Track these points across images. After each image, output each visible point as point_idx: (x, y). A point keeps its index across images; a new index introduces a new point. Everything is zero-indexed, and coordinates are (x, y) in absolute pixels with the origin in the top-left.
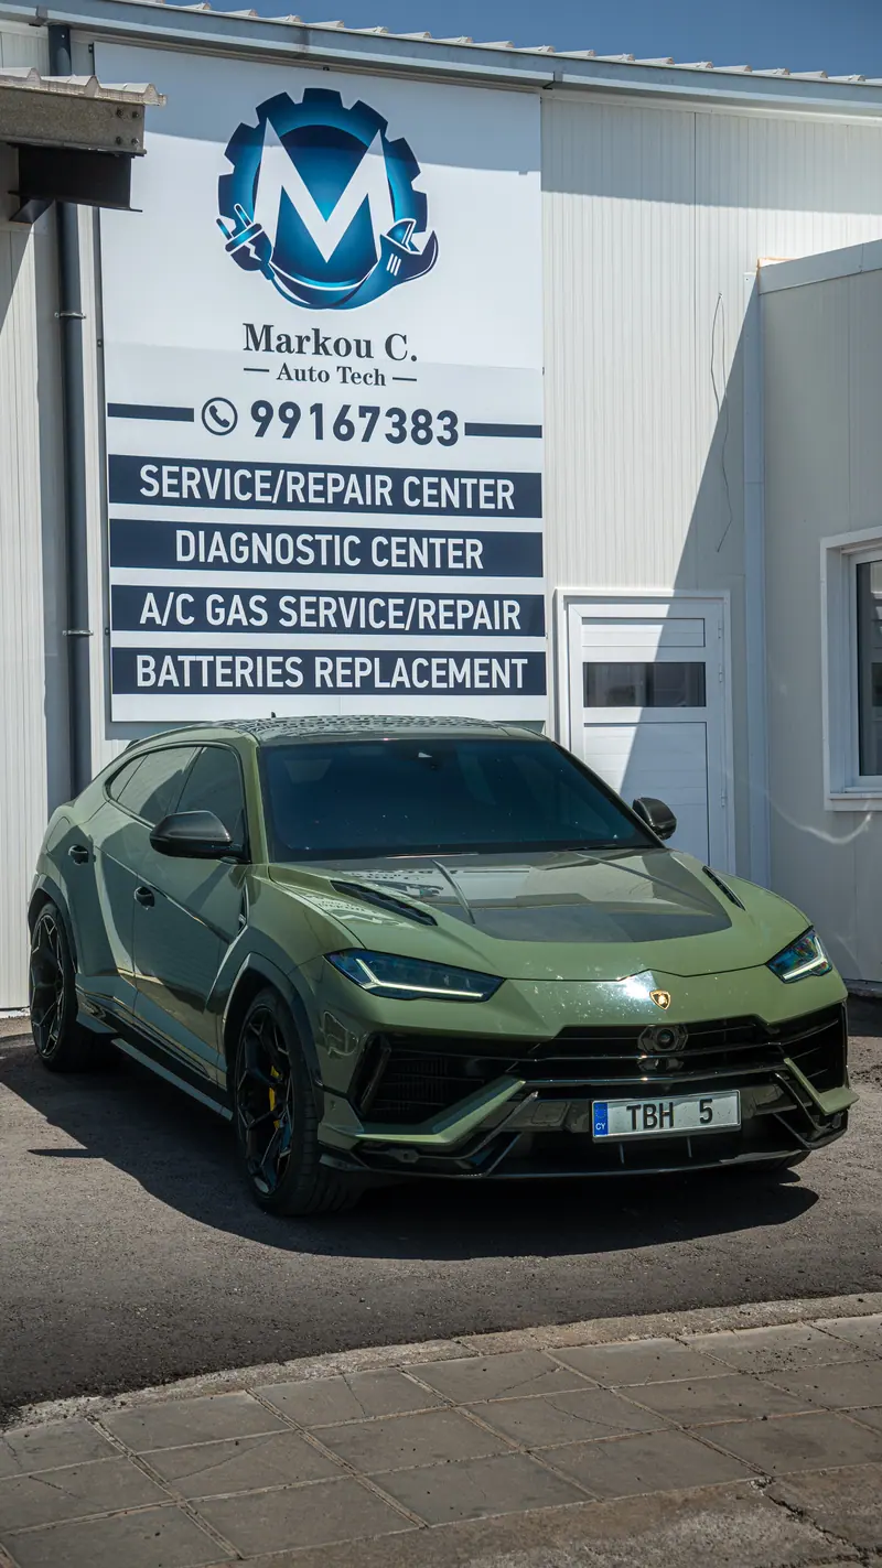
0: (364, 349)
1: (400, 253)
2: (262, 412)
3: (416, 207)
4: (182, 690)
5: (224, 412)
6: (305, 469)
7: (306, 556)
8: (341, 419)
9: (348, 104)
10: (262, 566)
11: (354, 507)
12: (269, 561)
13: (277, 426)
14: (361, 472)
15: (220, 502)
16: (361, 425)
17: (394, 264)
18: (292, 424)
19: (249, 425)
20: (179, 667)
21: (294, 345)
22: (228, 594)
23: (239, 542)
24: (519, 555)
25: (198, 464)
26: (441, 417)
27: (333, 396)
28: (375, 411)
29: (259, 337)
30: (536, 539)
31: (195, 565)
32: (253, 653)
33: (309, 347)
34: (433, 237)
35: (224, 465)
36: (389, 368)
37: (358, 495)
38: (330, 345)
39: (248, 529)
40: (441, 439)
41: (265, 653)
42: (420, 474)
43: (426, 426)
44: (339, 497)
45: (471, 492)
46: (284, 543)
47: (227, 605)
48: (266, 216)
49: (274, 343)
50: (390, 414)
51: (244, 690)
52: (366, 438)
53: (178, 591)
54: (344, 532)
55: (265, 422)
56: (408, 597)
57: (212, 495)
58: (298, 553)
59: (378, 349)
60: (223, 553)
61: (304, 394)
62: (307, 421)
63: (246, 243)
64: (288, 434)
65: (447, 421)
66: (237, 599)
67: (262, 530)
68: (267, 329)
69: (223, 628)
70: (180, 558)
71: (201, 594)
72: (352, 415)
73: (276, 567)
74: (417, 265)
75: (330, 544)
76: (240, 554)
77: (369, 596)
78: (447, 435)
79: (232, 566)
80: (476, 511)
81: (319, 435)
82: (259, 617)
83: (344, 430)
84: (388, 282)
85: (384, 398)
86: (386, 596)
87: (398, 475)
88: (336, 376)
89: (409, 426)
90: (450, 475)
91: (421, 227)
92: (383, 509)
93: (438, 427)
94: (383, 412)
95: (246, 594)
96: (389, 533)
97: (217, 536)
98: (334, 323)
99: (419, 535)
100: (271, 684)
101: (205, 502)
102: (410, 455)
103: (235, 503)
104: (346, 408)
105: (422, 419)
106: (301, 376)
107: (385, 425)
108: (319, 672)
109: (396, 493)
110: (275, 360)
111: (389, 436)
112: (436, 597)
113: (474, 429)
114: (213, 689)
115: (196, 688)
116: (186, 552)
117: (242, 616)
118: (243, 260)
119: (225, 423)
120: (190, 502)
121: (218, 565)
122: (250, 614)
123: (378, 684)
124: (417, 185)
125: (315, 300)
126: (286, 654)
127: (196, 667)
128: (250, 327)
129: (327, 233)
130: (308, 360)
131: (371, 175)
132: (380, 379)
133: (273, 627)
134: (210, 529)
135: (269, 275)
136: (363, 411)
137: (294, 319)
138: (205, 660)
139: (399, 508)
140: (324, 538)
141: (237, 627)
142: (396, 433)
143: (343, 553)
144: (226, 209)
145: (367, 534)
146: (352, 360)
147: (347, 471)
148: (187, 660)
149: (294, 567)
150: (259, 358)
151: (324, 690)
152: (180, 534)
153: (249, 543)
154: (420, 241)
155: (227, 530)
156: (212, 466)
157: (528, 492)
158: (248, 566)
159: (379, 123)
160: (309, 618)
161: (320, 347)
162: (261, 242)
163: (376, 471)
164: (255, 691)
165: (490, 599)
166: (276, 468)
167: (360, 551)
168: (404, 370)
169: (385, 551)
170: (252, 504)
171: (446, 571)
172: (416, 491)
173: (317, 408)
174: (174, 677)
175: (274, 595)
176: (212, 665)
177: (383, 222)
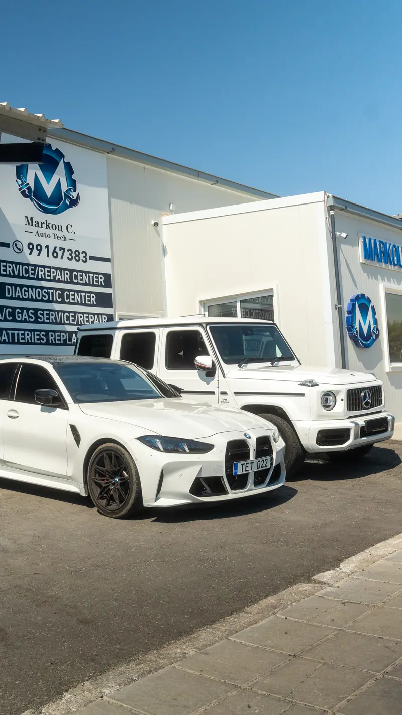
0: (60, 228)
1: (70, 198)
2: (31, 246)
3: (73, 184)
4: (9, 343)
5: (19, 246)
6: (44, 267)
7: (45, 297)
8: (54, 252)
9: (54, 149)
10: (32, 300)
11: (59, 281)
12: (34, 298)
13: (35, 252)
14: (61, 269)
15: (18, 277)
16: (60, 253)
17: (68, 202)
18: (40, 251)
19: (26, 251)
20: (8, 334)
21: (40, 225)
22: (22, 309)
23: (25, 291)
24: (105, 300)
25: (12, 263)
26: (82, 253)
27: (53, 243)
28: (64, 249)
29: (29, 221)
30: (110, 295)
31: (11, 298)
32: (30, 330)
33: (44, 226)
34: (78, 194)
35: (19, 264)
36: (68, 236)
37: (60, 277)
38: (50, 226)
39: (28, 287)
40: (83, 260)
41: (35, 330)
42: (78, 271)
43: (78, 256)
44: (55, 277)
45: (92, 278)
46: (39, 292)
47: (22, 313)
48: (30, 181)
49: (34, 223)
50: (68, 251)
51: (28, 343)
52: (62, 258)
53: (7, 307)
54: (57, 289)
55: (32, 250)
56: (75, 313)
57: (16, 274)
58: (43, 296)
59: (64, 228)
60: (20, 294)
61: (44, 242)
62: (44, 250)
63: (25, 189)
64: (39, 255)
65: (84, 254)
66: (25, 311)
67: (32, 287)
68: (32, 218)
69: (21, 321)
70: (7, 296)
71: (14, 308)
72: (58, 250)
73: (36, 300)
74: (74, 202)
75: (52, 293)
76: (25, 295)
77: (64, 312)
78: (84, 259)
79: (23, 299)
80: (93, 285)
81: (48, 256)
82: (32, 318)
83: (55, 255)
84: (66, 207)
85: (66, 245)
86: (69, 312)
87: (71, 271)
88: (53, 236)
89: (74, 255)
90: (86, 273)
91: (75, 191)
92: (67, 282)
93: (82, 256)
94: (66, 250)
95: (28, 309)
96: (69, 291)
97: (18, 288)
98: (52, 219)
99: (78, 292)
100: (36, 341)
101: (14, 276)
102: (74, 265)
103: (23, 277)
104: (56, 248)
105: (77, 253)
106: (43, 235)
107: (67, 254)
108: (50, 338)
109: (71, 277)
110: (34, 229)
111: (68, 258)
112: (83, 313)
113: (92, 258)
114: (18, 343)
115: (13, 342)
116: (9, 294)
117: (27, 317)
118: (23, 193)
119: (19, 249)
120: (9, 276)
121: (18, 299)
122: (29, 317)
123: (68, 342)
124: (74, 177)
125: (46, 211)
126: (41, 331)
127: (13, 334)
128: (27, 217)
129: (49, 189)
130: (43, 230)
131: (60, 174)
132: (65, 239)
133: (36, 321)
134: (16, 286)
135: (32, 201)
136: (61, 249)
137: (40, 216)
138: (16, 332)
139: (72, 283)
140: (51, 291)
141: (25, 321)
142: (70, 257)
143: (56, 298)
144: (18, 177)
145: (63, 291)
146: (57, 232)
147: (56, 269)
148: (10, 332)
149: (42, 301)
150: (30, 228)
151: (52, 344)
152: (7, 287)
153: (28, 292)
154: (75, 195)
155: (21, 286)
156: (16, 264)
157: (107, 280)
158: (28, 300)
159: (63, 156)
160: (47, 319)
161: (47, 226)
162: (29, 189)
163: (65, 269)
164: (31, 344)
165: (98, 314)
166: (35, 266)
167: (61, 296)
168: (72, 236)
169: (68, 297)
170: (28, 278)
171: (85, 305)
172: (76, 277)
173: (47, 247)
174: (6, 338)
175: (36, 310)
176: (18, 334)
177: (64, 187)
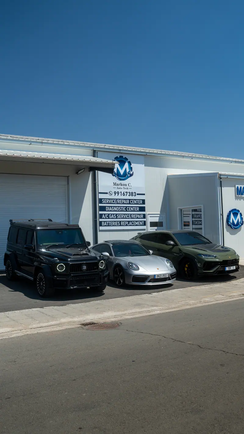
0: (126, 185)
1: (130, 174)
2: (115, 193)
3: (131, 169)
4: (107, 226)
5: (111, 193)
6: (120, 199)
8: (124, 193)
9: (124, 157)
10: (115, 211)
11: (125, 204)
13: (117, 194)
14: (126, 199)
15: (111, 203)
16: (126, 194)
17: (129, 175)
18: (118, 194)
19: (114, 194)
20: (107, 223)
21: (118, 185)
22: (112, 214)
23: (113, 208)
24: (142, 209)
25: (108, 199)
27: (123, 191)
28: (127, 192)
29: (115, 184)
30: (144, 207)
31: (108, 211)
32: (114, 221)
33: (120, 185)
35: (111, 199)
36: (129, 187)
37: (125, 202)
38: (122, 185)
39: (114, 207)
41: (116, 221)
42: (132, 200)
43: (132, 194)
44: (123, 202)
45: (137, 202)
47: (111, 216)
51: (114, 226)
52: (126, 196)
53: (106, 214)
54: (124, 207)
55: (115, 194)
56: (131, 214)
58: (119, 209)
59: (127, 185)
60: (111, 209)
61: (119, 191)
62: (120, 194)
67: (115, 207)
68: (116, 183)
69: (111, 218)
70: (106, 210)
71: (109, 214)
73: (117, 211)
74: (131, 175)
75: (123, 208)
77: (127, 214)
79: (112, 211)
80: (138, 204)
81: (121, 195)
83: (124, 195)
84: (128, 177)
85: (128, 191)
86: (128, 214)
87: (130, 200)
88: (123, 188)
89: (131, 194)
90: (135, 200)
91: (132, 171)
92: (128, 204)
93: (134, 194)
95: (114, 214)
96: (129, 207)
98: (123, 182)
99: (132, 207)
100: (116, 225)
101: (109, 203)
102: (131, 197)
103: (112, 204)
104: (124, 192)
106: (119, 188)
107: (128, 194)
108: (121, 223)
109: (129, 202)
110: (116, 187)
112: (134, 214)
113: (138, 194)
114: (110, 226)
115: (108, 226)
117: (113, 217)
119: (111, 194)
120: (108, 203)
121: (110, 211)
122: (114, 217)
123: (128, 225)
124: (131, 166)
125: (120, 180)
126: (118, 221)
127: (108, 223)
129: (122, 172)
131: (126, 165)
132: (128, 189)
133: (117, 218)
134: (110, 207)
135: (116, 177)
136: (126, 192)
137: (119, 182)
138: (109, 222)
139: (130, 204)
140: (122, 207)
141: (113, 218)
142: (129, 195)
145: (126, 207)
147: (124, 199)
148: (107, 222)
149: (119, 211)
150: (115, 186)
151: (122, 226)
152: (106, 207)
153: (114, 208)
154: (132, 172)
155: (111, 207)
156: (110, 199)
157: (144, 202)
158: (114, 211)
159: (127, 159)
160: (120, 217)
161: (121, 185)
162: (115, 173)
163: (127, 199)
164: (115, 226)
165: (140, 214)
166: (117, 199)
167: (126, 209)
168: (130, 187)
169: (128, 209)
170: (114, 204)
171: (135, 211)
172: (132, 202)
173: (121, 192)
174: (106, 224)
175: (116, 214)
176: (110, 223)
177: (128, 170)
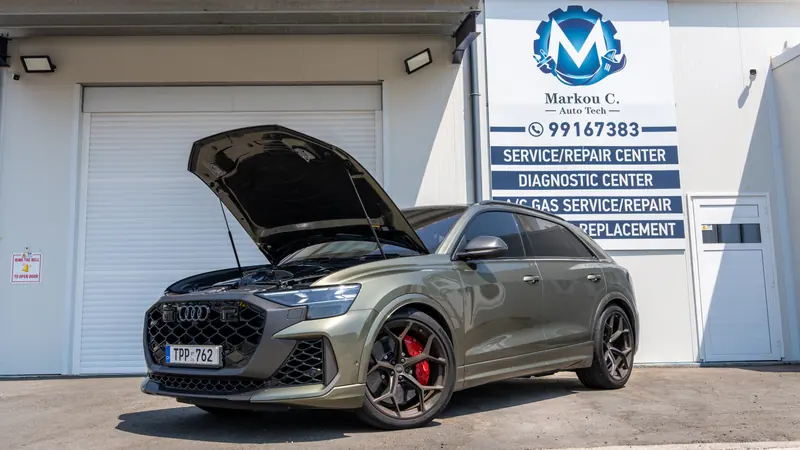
0: (596, 100)
1: (610, 63)
2: (554, 127)
3: (616, 45)
5: (538, 127)
6: (573, 148)
7: (574, 183)
8: (587, 128)
9: (586, 9)
10: (555, 188)
11: (594, 162)
12: (558, 185)
13: (560, 132)
14: (597, 149)
15: (537, 163)
16: (596, 130)
17: (608, 67)
18: (566, 131)
19: (548, 132)
21: (566, 100)
22: (541, 199)
23: (545, 178)
24: (671, 180)
25: (528, 148)
26: (631, 125)
27: (583, 119)
28: (602, 124)
29: (551, 98)
30: (677, 173)
31: (527, 188)
33: (573, 101)
34: (624, 56)
35: (538, 148)
36: (607, 107)
37: (596, 157)
38: (581, 100)
39: (549, 173)
40: (631, 134)
42: (623, 148)
43: (624, 129)
44: (588, 158)
45: (646, 154)
46: (565, 178)
47: (541, 204)
48: (553, 53)
49: (558, 100)
50: (608, 125)
52: (599, 135)
53: (520, 198)
54: (591, 172)
55: (555, 131)
56: (619, 198)
57: (534, 160)
58: (570, 181)
59: (602, 100)
60: (538, 183)
61: (571, 119)
62: (573, 129)
63: (546, 64)
64: (565, 135)
65: (634, 126)
66: (545, 201)
67: (555, 173)
68: (555, 95)
70: (521, 185)
71: (530, 199)
72: (592, 126)
73: (561, 188)
74: (618, 67)
75: (585, 178)
76: (546, 183)
77: (602, 198)
78: (634, 132)
79: (543, 188)
80: (649, 163)
81: (578, 135)
82: (554, 208)
83: (589, 132)
84: (606, 74)
85: (605, 119)
86: (609, 198)
87: (613, 149)
88: (585, 111)
89: (617, 129)
90: (636, 148)
91: (619, 52)
92: (607, 163)
93: (630, 129)
94: (605, 124)
95: (549, 199)
96: (610, 172)
97: (536, 176)
98: (582, 91)
99: (624, 173)
101: (531, 163)
102: (618, 141)
103: (543, 163)
104: (589, 124)
105: (622, 126)
106: (569, 112)
107: (606, 129)
109: (613, 156)
110: (558, 107)
111: (609, 134)
112: (632, 198)
113: (645, 129)
116: (523, 183)
117: (547, 207)
118: (543, 69)
119: (538, 132)
120: (525, 163)
121: (537, 187)
122: (551, 207)
123: (608, 234)
124: (616, 37)
125: (574, 83)
128: (548, 95)
129: (578, 57)
130: (572, 105)
131: (597, 35)
132: (603, 111)
134: (533, 173)
135: (555, 75)
136: (597, 124)
137: (567, 90)
139: (614, 162)
140: (582, 175)
142: (611, 132)
143: (590, 181)
144: (537, 51)
145: (600, 173)
146: (591, 104)
147: (590, 148)
149: (569, 187)
150: (552, 106)
152: (520, 176)
153: (549, 179)
154: (618, 58)
155: (540, 174)
156: (533, 149)
157: (672, 154)
158: (549, 188)
159: (600, 16)
160: (577, 208)
161: (577, 100)
162: (551, 62)
163: (603, 148)
165: (657, 198)
166: (560, 148)
167: (598, 180)
168: (614, 107)
169: (609, 180)
170: (550, 163)
171: (636, 187)
172: (622, 155)
173: (577, 124)
175: (561, 199)
177: (602, 51)
